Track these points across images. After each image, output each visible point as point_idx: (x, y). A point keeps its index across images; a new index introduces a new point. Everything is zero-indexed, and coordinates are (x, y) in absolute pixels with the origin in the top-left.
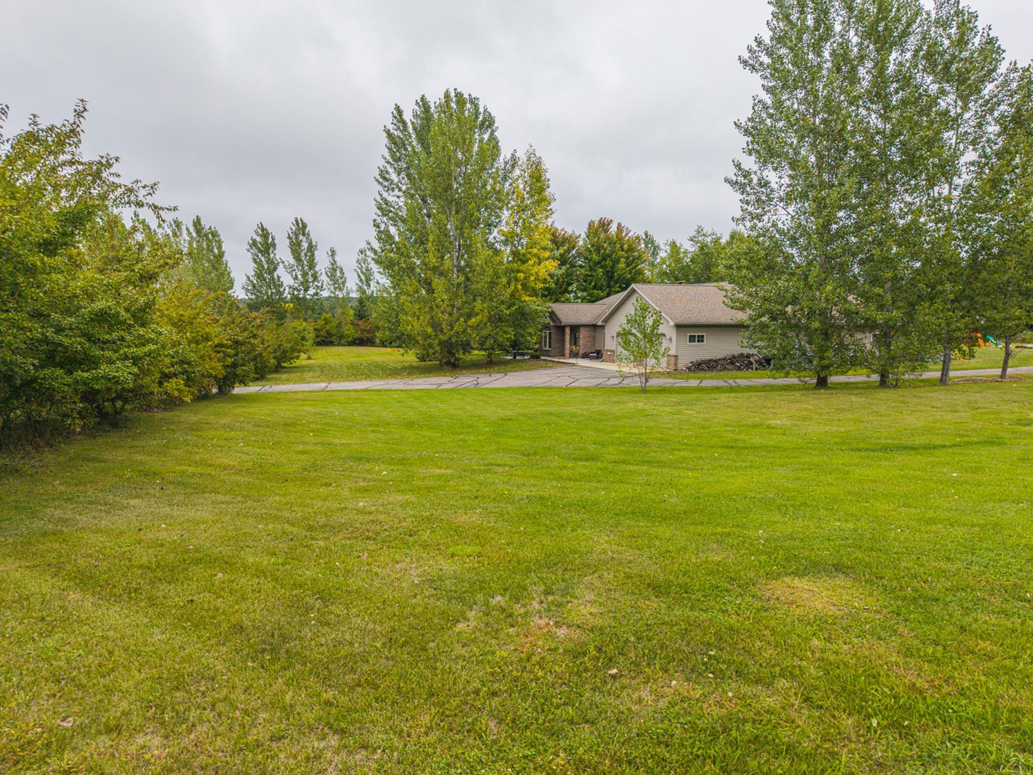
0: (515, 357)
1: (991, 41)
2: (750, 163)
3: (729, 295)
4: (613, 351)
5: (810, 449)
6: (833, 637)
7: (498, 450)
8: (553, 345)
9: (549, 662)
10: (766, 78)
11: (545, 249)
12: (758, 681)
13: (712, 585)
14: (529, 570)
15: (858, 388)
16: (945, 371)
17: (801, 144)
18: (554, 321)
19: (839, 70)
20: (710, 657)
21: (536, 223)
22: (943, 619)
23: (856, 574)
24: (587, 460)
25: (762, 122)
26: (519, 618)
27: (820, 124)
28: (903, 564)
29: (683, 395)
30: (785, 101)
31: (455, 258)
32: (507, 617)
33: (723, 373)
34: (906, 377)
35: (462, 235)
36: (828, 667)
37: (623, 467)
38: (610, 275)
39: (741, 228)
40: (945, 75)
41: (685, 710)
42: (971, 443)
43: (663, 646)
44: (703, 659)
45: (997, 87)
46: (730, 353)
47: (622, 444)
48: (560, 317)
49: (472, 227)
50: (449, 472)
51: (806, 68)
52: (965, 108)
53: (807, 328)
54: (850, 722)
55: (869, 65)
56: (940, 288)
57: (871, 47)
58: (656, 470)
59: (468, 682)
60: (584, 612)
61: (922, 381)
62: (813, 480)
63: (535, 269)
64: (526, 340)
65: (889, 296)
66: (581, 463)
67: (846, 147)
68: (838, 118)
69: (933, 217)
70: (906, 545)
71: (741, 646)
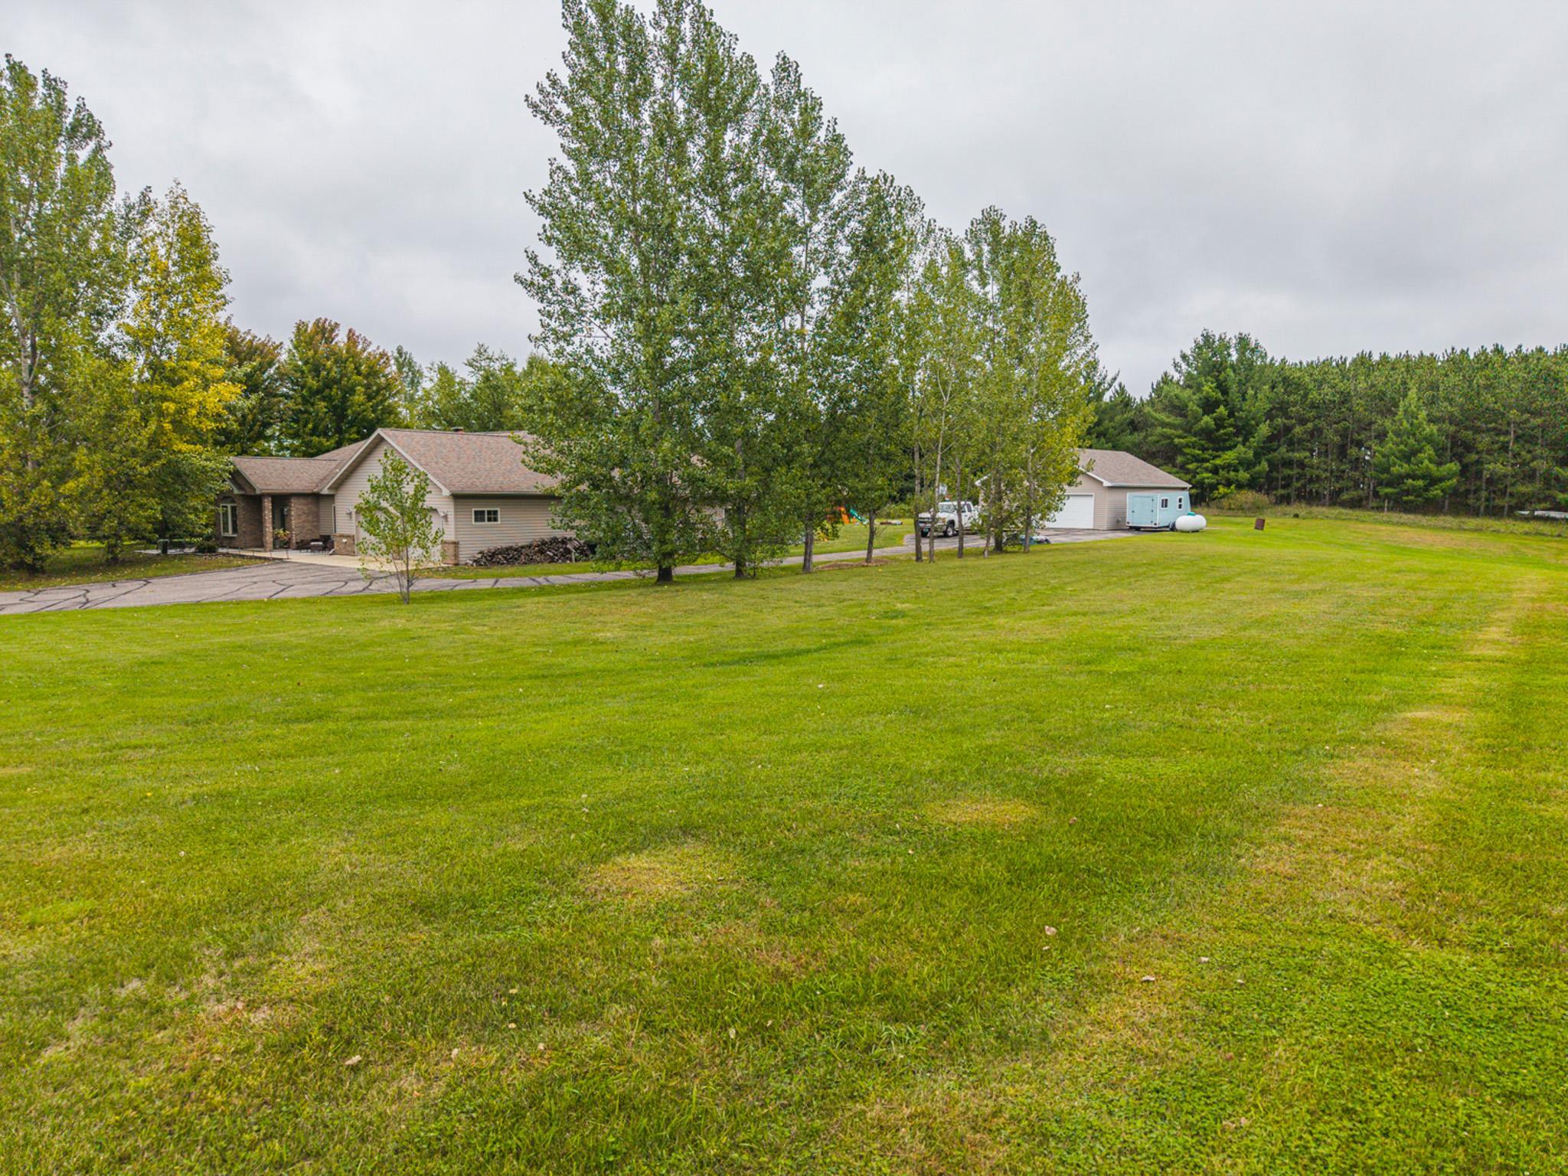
0: (164, 551)
1: (837, 139)
2: (550, 256)
3: (531, 450)
4: (351, 537)
5: (652, 669)
6: (680, 928)
7: (133, 721)
8: (242, 527)
9: (235, 1075)
10: (566, 135)
11: (215, 362)
12: (582, 1016)
13: (512, 889)
14: (195, 923)
15: (710, 581)
16: (808, 555)
17: (619, 239)
18: (240, 487)
19: (662, 142)
20: (511, 998)
21: (195, 317)
22: (809, 875)
23: (708, 834)
24: (309, 720)
25: (565, 198)
26: (177, 1011)
27: (643, 213)
28: (766, 810)
29: (469, 604)
30: (593, 173)
31: (24, 368)
32: (152, 1014)
33: (530, 567)
34: (765, 564)
35: (38, 327)
36: (675, 972)
37: (371, 725)
38: (339, 412)
39: (541, 352)
40: (788, 172)
41: (473, 1089)
42: (838, 645)
43: (437, 998)
44: (500, 1004)
45: (847, 198)
46: (537, 538)
47: (371, 687)
48: (252, 479)
49: (60, 315)
50: (25, 770)
51: (619, 132)
52: (814, 219)
53: (642, 501)
54: (702, 1041)
55: (702, 142)
56: (796, 448)
57: (702, 118)
58: (427, 724)
59: (66, 1153)
60: (302, 974)
61: (783, 569)
62: (656, 712)
63: (198, 397)
64: (187, 519)
65: (739, 459)
66: (297, 727)
67: (677, 251)
68: (664, 209)
69: (785, 357)
70: (768, 784)
71: (555, 971)
